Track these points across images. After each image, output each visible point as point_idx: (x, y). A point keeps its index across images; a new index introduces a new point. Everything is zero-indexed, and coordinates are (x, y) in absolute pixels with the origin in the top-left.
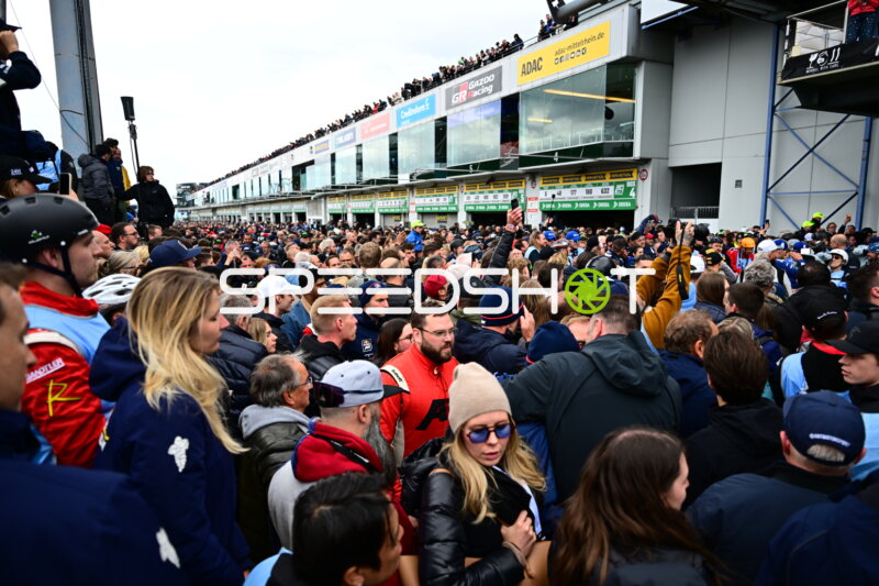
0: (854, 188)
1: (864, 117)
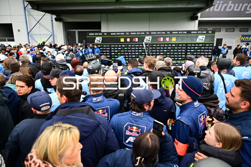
0: (51, 33)
1: (50, 14)
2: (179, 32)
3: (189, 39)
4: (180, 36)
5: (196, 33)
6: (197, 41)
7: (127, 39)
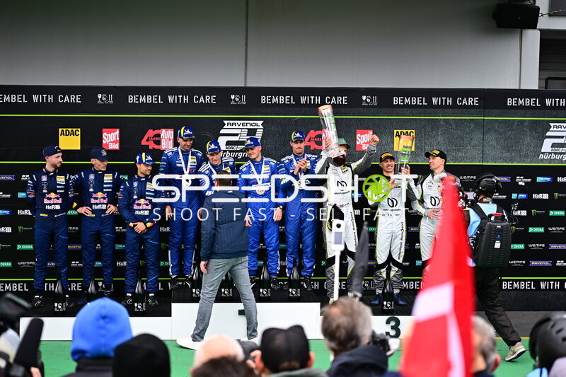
2: (435, 101)
3: (494, 142)
4: (442, 123)
5: (535, 103)
6: (541, 156)
7: (104, 134)
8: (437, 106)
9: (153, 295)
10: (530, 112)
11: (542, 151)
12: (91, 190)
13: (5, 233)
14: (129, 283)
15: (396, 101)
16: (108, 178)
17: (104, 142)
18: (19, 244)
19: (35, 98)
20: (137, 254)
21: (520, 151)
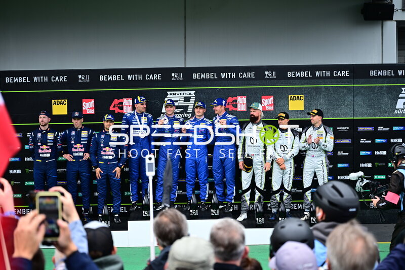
2: (317, 74)
3: (361, 103)
4: (323, 89)
5: (391, 74)
6: (396, 112)
7: (84, 103)
8: (319, 78)
9: (117, 215)
10: (387, 80)
11: (397, 108)
12: (73, 142)
13: (17, 174)
14: (100, 207)
15: (290, 74)
16: (84, 134)
17: (84, 109)
18: (26, 181)
19: (35, 79)
20: (105, 186)
21: (380, 108)
